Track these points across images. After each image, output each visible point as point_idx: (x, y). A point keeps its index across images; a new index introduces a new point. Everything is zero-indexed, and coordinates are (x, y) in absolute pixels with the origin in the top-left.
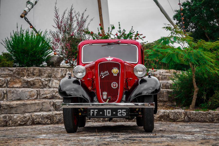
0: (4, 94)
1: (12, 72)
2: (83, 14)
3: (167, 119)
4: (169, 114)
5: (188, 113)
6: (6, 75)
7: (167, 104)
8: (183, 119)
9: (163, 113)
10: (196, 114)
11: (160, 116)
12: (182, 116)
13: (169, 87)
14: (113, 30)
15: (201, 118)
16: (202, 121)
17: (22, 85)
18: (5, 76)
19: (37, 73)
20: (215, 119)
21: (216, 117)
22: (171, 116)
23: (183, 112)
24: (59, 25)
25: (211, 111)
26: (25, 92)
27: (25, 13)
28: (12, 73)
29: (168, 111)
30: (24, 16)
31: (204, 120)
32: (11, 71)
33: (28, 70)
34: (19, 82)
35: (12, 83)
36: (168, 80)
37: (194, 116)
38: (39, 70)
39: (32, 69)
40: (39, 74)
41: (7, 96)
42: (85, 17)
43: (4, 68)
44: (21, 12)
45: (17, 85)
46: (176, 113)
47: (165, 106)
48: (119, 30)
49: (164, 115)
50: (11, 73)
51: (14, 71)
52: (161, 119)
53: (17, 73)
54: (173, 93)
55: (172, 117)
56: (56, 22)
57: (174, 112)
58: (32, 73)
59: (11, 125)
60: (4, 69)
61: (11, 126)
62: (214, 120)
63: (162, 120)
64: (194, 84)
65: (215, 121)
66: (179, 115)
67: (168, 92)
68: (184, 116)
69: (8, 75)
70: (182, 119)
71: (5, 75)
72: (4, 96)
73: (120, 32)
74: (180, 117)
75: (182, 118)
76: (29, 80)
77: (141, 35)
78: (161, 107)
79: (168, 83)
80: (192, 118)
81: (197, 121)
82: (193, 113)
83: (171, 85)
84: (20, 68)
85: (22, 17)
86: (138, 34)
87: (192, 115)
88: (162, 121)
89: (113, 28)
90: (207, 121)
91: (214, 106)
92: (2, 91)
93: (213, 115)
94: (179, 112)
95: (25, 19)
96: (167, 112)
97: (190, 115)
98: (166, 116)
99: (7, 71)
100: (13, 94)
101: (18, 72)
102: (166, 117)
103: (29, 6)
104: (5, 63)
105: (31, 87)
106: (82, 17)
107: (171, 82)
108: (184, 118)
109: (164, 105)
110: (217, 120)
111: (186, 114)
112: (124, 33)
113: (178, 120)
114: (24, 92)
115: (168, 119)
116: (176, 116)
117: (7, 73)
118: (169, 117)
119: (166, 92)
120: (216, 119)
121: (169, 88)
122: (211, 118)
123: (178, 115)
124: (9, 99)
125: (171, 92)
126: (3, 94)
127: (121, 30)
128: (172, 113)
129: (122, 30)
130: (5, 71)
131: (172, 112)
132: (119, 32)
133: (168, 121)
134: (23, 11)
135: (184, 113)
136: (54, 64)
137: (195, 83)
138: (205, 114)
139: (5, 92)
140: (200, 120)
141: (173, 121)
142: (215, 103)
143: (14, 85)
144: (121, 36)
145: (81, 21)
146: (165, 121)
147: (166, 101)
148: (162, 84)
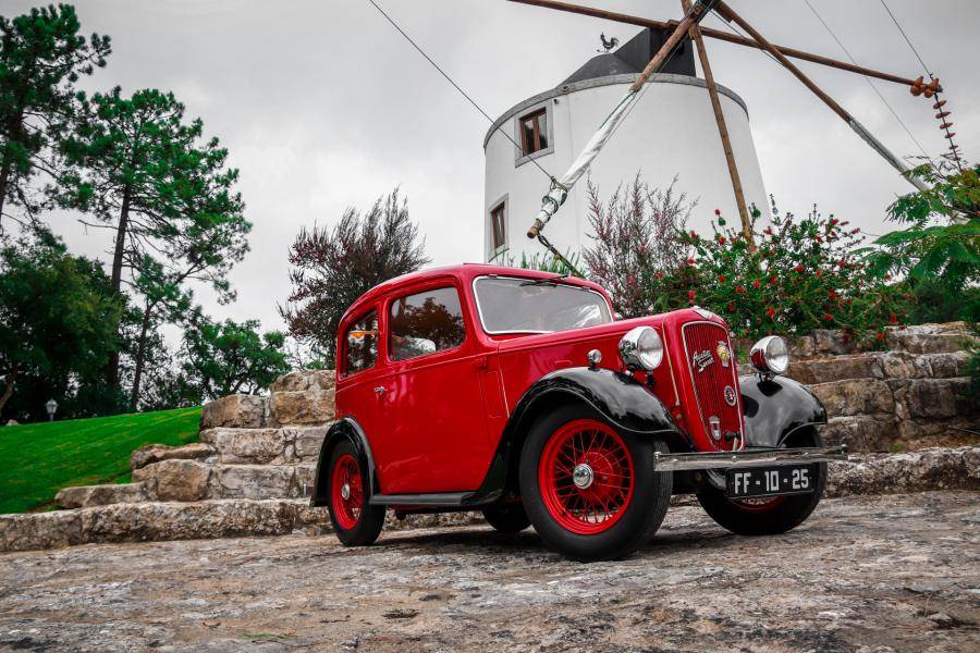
2: (669, 192)
3: (957, 482)
4: (963, 462)
7: (955, 427)
9: (940, 458)
11: (930, 470)
13: (957, 370)
14: (758, 220)
22: (972, 467)
24: (602, 230)
27: (540, 226)
29: (958, 452)
30: (536, 233)
36: (952, 350)
42: (674, 198)
44: (529, 225)
47: (948, 431)
48: (773, 217)
49: (945, 466)
52: (935, 481)
54: (972, 387)
55: (976, 473)
56: (595, 223)
59: (449, 523)
61: (449, 526)
63: (941, 485)
67: (954, 388)
73: (777, 222)
77: (842, 224)
78: (934, 437)
79: (949, 359)
83: (960, 364)
85: (531, 235)
86: (833, 222)
88: (938, 489)
89: (756, 214)
95: (541, 239)
96: (954, 455)
98: (954, 468)
102: (954, 475)
103: (549, 207)
106: (668, 200)
107: (960, 355)
109: (943, 431)
112: (789, 223)
115: (962, 480)
118: (967, 474)
119: (946, 388)
121: (955, 376)
125: (964, 385)
127: (778, 215)
129: (783, 217)
131: (974, 454)
132: (775, 223)
133: (965, 487)
134: (533, 223)
144: (783, 234)
145: (664, 213)
146: (950, 489)
147: (949, 417)
148: (933, 366)
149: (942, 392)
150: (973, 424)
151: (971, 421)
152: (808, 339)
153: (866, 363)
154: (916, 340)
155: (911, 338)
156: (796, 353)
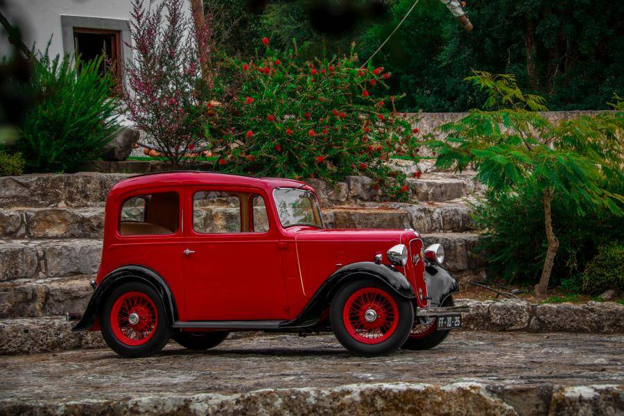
0: (40, 259)
1: (26, 190)
3: (483, 325)
4: (489, 311)
5: (538, 310)
6: (12, 200)
8: (526, 324)
9: (474, 308)
10: (558, 312)
12: (524, 318)
13: (461, 225)
15: (572, 321)
16: (573, 330)
17: (68, 231)
18: (9, 201)
19: (94, 192)
20: (604, 323)
21: (609, 319)
22: (495, 316)
23: (526, 306)
25: (594, 302)
26: (90, 252)
28: (26, 193)
29: (486, 303)
31: (577, 326)
32: (23, 188)
33: (69, 184)
34: (59, 221)
35: (41, 223)
37: (553, 317)
38: (101, 183)
39: (80, 180)
40: (101, 194)
41: (46, 265)
43: (4, 178)
45: (54, 229)
46: (508, 310)
49: (477, 314)
50: (24, 194)
51: (32, 188)
52: (468, 324)
53: (40, 192)
55: (496, 319)
57: (504, 308)
58: (82, 192)
59: (90, 346)
60: (4, 180)
62: (604, 326)
63: (472, 327)
64: (547, 232)
65: (606, 329)
66: (517, 313)
67: (467, 245)
68: (528, 317)
69: (15, 200)
70: (523, 324)
71: (8, 198)
72: (39, 264)
74: (518, 319)
75: (524, 321)
76: (87, 215)
80: (549, 322)
81: (562, 329)
82: (550, 308)
83: (464, 217)
84: (48, 179)
87: (548, 316)
88: (471, 330)
90: (585, 329)
91: (597, 287)
92: (33, 251)
93: (601, 315)
94: (516, 308)
96: (483, 306)
97: (545, 314)
98: (483, 316)
99: (14, 187)
100: (59, 260)
101: (43, 189)
102: (482, 321)
104: (6, 162)
105: (92, 235)
108: (529, 321)
110: (611, 326)
111: (533, 312)
113: (513, 328)
114: (87, 252)
115: (487, 324)
116: (507, 316)
117: (14, 193)
118: (491, 320)
120: (608, 323)
121: (459, 228)
122: (595, 322)
123: (512, 313)
124: (52, 274)
126: (36, 258)
128: (499, 309)
130: (8, 186)
131: (497, 307)
133: (488, 329)
135: (528, 310)
136: (117, 153)
137: (552, 228)
138: (581, 311)
139: (41, 253)
140: (568, 327)
141: (501, 331)
142: (599, 280)
143: (47, 230)
146: (478, 330)
147: (461, 270)
148: (443, 218)
149: (459, 249)
150: (476, 277)
151: (476, 274)
152: (344, 185)
153: (400, 217)
154: (425, 188)
155: (421, 185)
156: (332, 198)
